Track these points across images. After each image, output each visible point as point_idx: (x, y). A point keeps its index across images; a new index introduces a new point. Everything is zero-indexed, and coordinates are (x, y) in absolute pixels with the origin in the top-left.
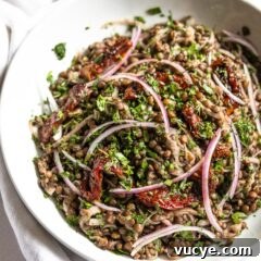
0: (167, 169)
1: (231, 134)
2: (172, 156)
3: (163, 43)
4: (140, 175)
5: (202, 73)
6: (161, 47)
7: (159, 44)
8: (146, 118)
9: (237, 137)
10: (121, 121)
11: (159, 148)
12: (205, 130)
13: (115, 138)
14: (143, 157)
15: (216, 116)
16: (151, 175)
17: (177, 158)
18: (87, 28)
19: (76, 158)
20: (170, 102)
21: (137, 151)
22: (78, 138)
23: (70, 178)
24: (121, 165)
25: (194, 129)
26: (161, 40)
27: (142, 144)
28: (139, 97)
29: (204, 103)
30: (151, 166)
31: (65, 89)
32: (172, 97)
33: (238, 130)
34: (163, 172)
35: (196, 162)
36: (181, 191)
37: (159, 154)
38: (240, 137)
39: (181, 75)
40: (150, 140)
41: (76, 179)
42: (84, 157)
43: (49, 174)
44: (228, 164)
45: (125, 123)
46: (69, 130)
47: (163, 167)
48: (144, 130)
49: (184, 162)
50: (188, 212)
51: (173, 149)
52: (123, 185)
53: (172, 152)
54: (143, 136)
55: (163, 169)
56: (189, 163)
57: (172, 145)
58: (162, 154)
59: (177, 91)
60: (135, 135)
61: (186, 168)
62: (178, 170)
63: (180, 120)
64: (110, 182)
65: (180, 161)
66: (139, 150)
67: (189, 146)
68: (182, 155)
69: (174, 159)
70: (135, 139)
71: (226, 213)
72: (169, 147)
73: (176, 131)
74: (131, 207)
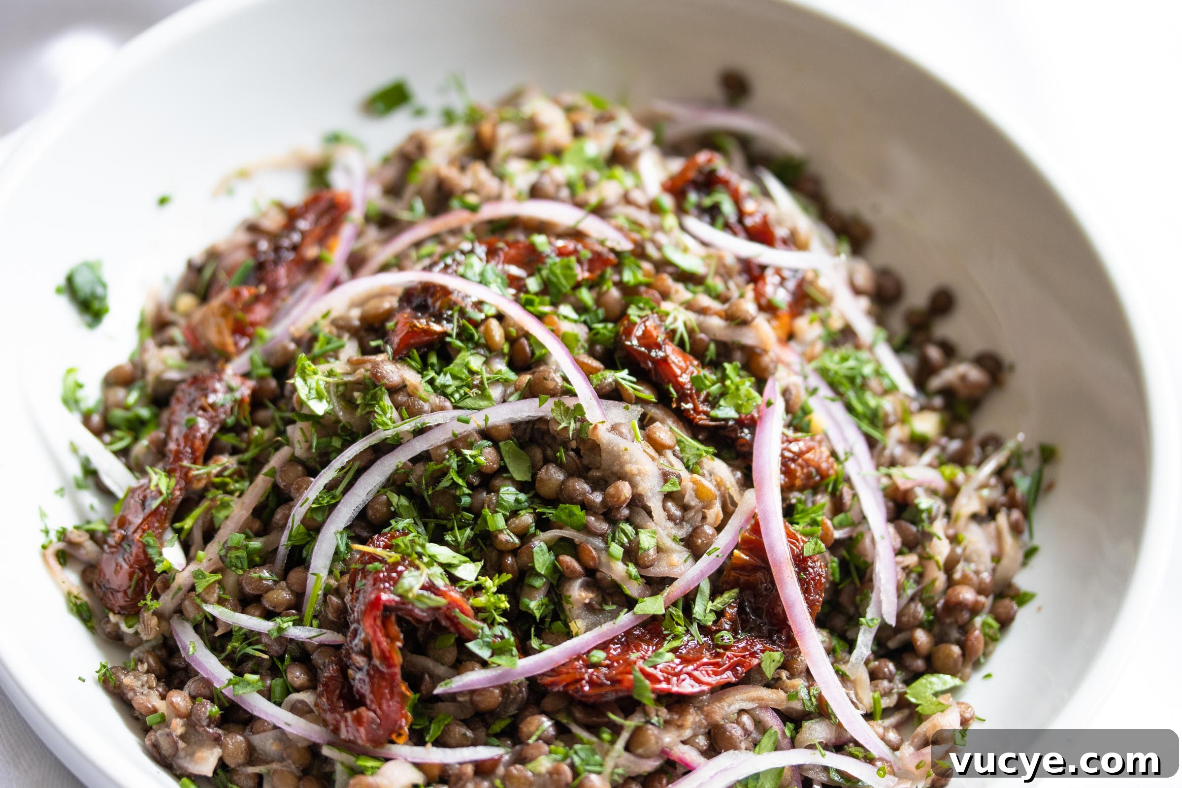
0: (632, 554)
1: (815, 404)
2: (637, 503)
3: (463, 168)
4: (535, 605)
5: (644, 217)
6: (465, 181)
7: (451, 173)
8: (496, 392)
9: (837, 408)
10: (409, 426)
11: (581, 486)
12: (723, 394)
13: (399, 501)
14: (525, 536)
15: (748, 338)
16: (578, 593)
17: (655, 504)
18: (163, 201)
19: (269, 615)
20: (566, 327)
21: (498, 521)
22: (256, 544)
23: (268, 694)
24: (454, 580)
25: (683, 396)
26: (452, 162)
27: (509, 494)
28: (447, 327)
29: (689, 306)
30: (567, 559)
31: (145, 412)
32: (566, 310)
33: (833, 386)
34: (619, 570)
35: (727, 514)
36: (704, 630)
37: (586, 506)
38: (850, 408)
39: (577, 235)
40: (534, 470)
41: (289, 689)
42: (298, 603)
43: (179, 699)
44: (838, 507)
45: (420, 432)
46: (209, 533)
47: (617, 550)
48: (502, 441)
49: (686, 518)
50: (753, 700)
51: (635, 471)
52: (485, 654)
53: (633, 485)
54: (502, 464)
55: (617, 559)
56: (704, 518)
57: (625, 457)
58: (597, 503)
59: (577, 286)
60: (475, 463)
61: (700, 541)
62: (673, 551)
63: (624, 374)
64: (429, 663)
65: (671, 518)
66: (504, 515)
67: (685, 460)
68: (674, 489)
69: (648, 509)
70: (476, 482)
71: (883, 692)
72: (616, 469)
73: (626, 408)
74: (537, 728)
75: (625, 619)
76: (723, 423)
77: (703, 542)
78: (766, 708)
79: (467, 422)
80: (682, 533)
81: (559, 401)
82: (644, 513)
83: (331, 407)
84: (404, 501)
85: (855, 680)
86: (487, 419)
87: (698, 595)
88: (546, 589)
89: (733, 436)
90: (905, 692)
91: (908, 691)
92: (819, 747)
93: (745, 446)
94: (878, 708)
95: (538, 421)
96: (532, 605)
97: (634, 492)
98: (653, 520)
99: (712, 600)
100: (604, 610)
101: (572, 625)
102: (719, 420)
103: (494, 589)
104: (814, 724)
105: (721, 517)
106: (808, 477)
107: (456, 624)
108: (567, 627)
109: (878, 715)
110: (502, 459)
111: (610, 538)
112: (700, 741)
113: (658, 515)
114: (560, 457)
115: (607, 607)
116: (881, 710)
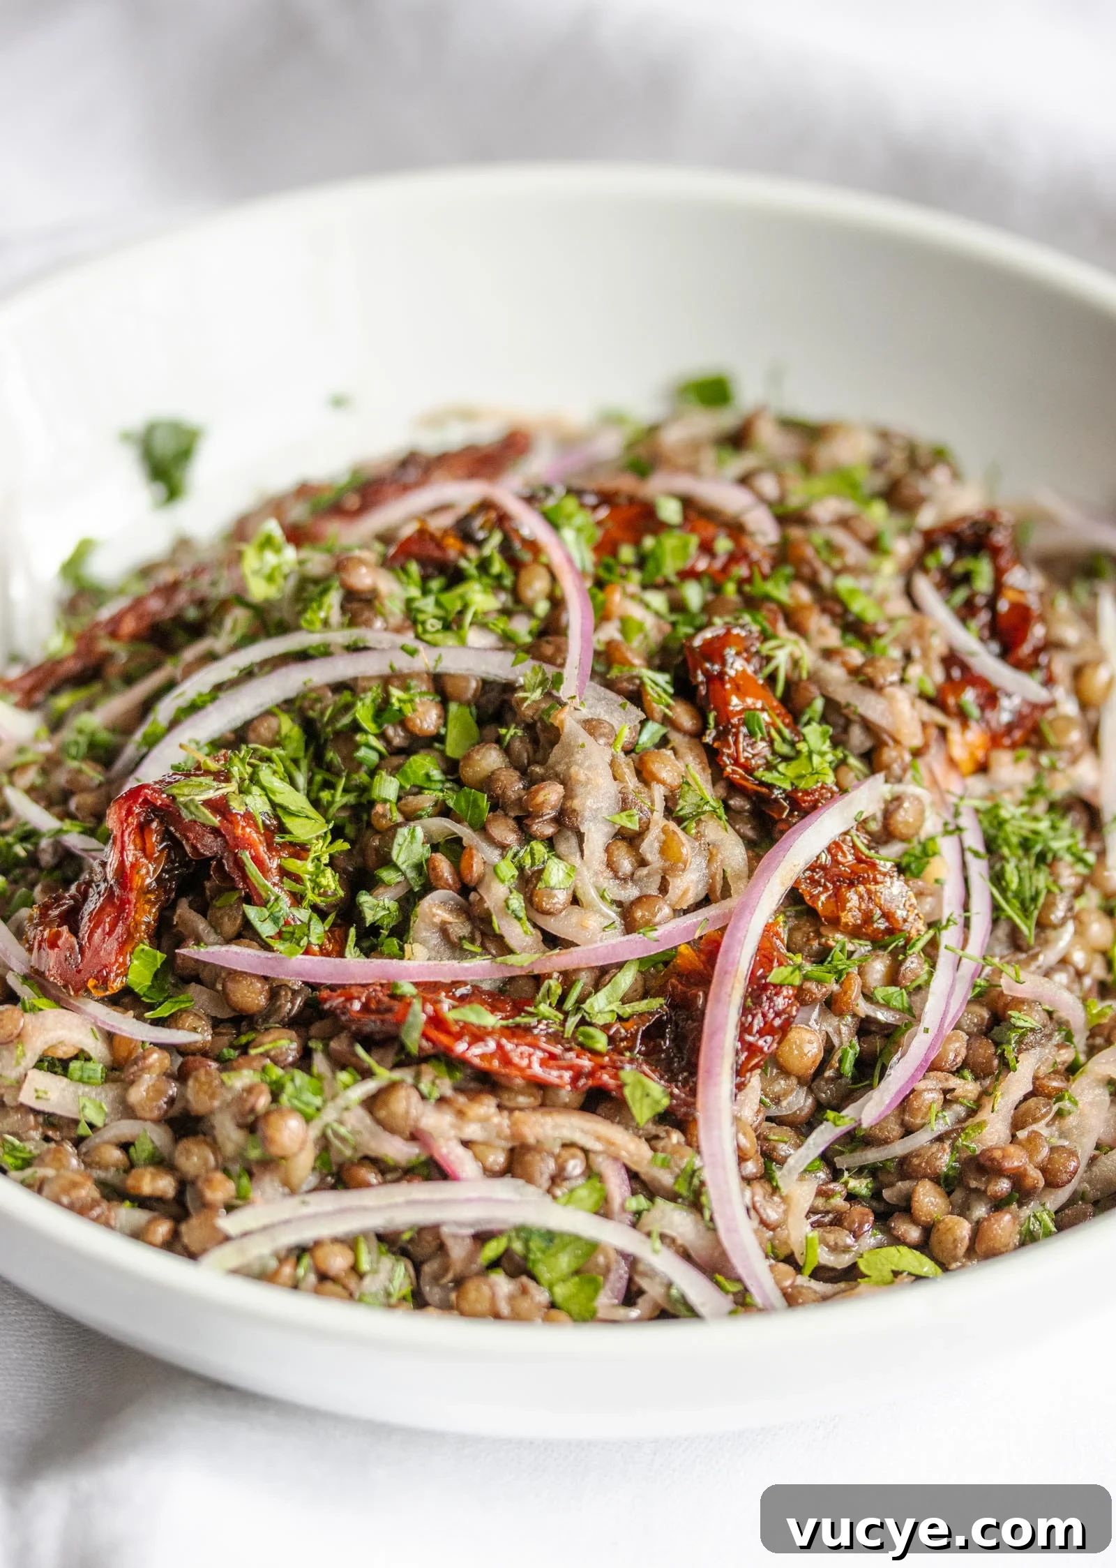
0: (528, 882)
1: (947, 847)
2: (565, 819)
4: (368, 900)
9: (978, 869)
10: (345, 636)
12: (789, 758)
14: (410, 816)
15: (871, 709)
16: (434, 908)
17: (597, 836)
19: (64, 815)
20: (637, 614)
21: (388, 789)
22: (108, 736)
27: (423, 764)
30: (444, 866)
32: (656, 599)
33: (991, 847)
34: (499, 895)
38: (997, 879)
45: (355, 648)
47: (507, 870)
48: (455, 703)
49: (635, 877)
50: (598, 1138)
51: (582, 777)
52: (266, 929)
53: (568, 795)
54: (443, 731)
55: (502, 882)
56: (663, 889)
57: (578, 756)
59: (689, 574)
60: (400, 710)
61: (639, 913)
62: (592, 908)
63: (663, 679)
64: (202, 925)
65: (610, 865)
66: (401, 787)
67: (678, 808)
68: (629, 825)
69: (580, 837)
70: (397, 741)
71: (832, 1243)
72: (560, 768)
73: (623, 706)
74: (274, 1041)
75: (477, 967)
76: (764, 790)
77: (643, 916)
78: (616, 1159)
79: (412, 653)
80: (617, 891)
81: (540, 666)
82: (574, 841)
83: (279, 595)
85: (787, 1196)
86: (438, 661)
87: (609, 986)
88: (400, 891)
89: (776, 816)
90: (861, 1256)
91: (865, 1256)
92: (655, 1235)
93: (782, 832)
94: (810, 1258)
95: (509, 687)
96: (365, 899)
97: (569, 804)
98: (582, 856)
99: (625, 1000)
100: (462, 949)
101: (407, 947)
102: (762, 784)
103: (325, 859)
104: (674, 1210)
105: (691, 899)
106: (868, 918)
107: (245, 877)
108: (402, 949)
109: (808, 1270)
110: (445, 725)
111: (510, 854)
112: (498, 1159)
113: (592, 853)
114: (505, 736)
115: (467, 946)
116: (815, 1264)
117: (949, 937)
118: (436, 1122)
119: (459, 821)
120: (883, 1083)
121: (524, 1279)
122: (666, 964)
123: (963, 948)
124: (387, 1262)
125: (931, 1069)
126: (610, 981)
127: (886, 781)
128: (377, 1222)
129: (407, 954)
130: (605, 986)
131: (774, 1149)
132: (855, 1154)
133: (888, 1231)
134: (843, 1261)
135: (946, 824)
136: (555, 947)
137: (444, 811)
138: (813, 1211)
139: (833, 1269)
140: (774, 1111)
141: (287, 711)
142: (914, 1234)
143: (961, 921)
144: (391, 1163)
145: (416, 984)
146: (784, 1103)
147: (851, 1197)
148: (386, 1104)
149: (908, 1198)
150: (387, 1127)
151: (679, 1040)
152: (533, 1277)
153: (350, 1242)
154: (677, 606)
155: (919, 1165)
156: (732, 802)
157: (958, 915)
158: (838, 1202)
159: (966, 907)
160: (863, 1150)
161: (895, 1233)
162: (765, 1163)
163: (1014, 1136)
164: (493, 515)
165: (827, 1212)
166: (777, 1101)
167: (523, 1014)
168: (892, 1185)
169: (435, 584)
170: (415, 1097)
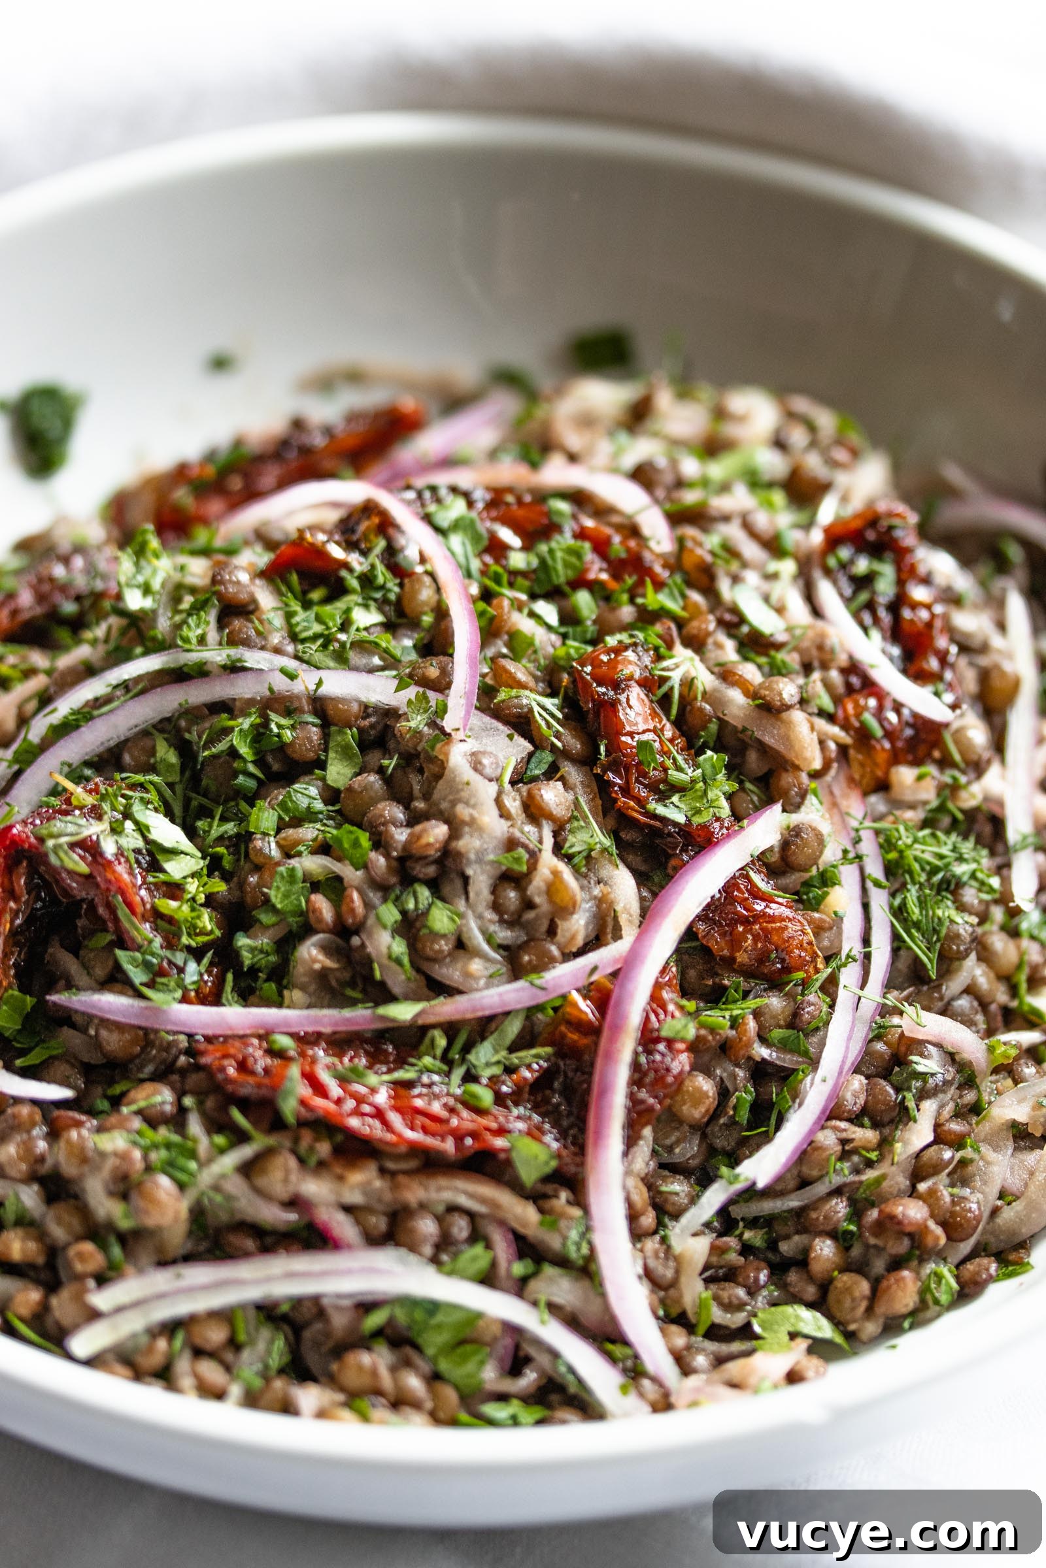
0: (411, 928)
1: (849, 875)
2: (449, 861)
4: (251, 945)
8: (361, 660)
9: (879, 900)
10: (217, 656)
11: (394, 813)
12: (686, 789)
13: (165, 753)
14: (289, 851)
16: (312, 952)
17: (481, 881)
21: (267, 821)
24: (155, 868)
25: (616, 764)
27: (305, 795)
28: (356, 560)
30: (322, 904)
32: (546, 608)
34: (383, 942)
35: (595, 942)
45: (232, 668)
47: (390, 914)
48: (336, 725)
49: (522, 920)
50: (483, 1200)
51: (469, 818)
52: (138, 977)
53: (454, 836)
54: (321, 755)
55: (385, 927)
56: (552, 931)
57: (463, 794)
58: (397, 841)
59: (580, 582)
60: (279, 736)
61: (526, 958)
62: (477, 953)
63: (552, 703)
64: (73, 966)
65: (496, 907)
66: (280, 818)
67: (567, 845)
68: (516, 867)
69: (466, 880)
70: (276, 767)
71: (726, 1301)
72: (444, 805)
73: (510, 737)
74: (148, 1097)
75: (358, 1016)
76: (657, 824)
77: (530, 961)
78: (502, 1223)
79: (292, 677)
80: (504, 935)
81: (424, 693)
82: (458, 883)
83: (155, 606)
84: (173, 758)
85: (680, 1254)
86: (320, 684)
87: (495, 1035)
88: (279, 932)
89: (670, 851)
90: (755, 1315)
91: (760, 1314)
92: (542, 1304)
93: (677, 869)
94: (703, 1317)
95: (390, 714)
96: (242, 941)
97: (454, 844)
98: (467, 899)
99: (512, 1049)
100: (343, 995)
101: (286, 993)
102: (655, 817)
103: (201, 898)
104: (561, 1276)
105: (580, 941)
106: (763, 957)
107: (116, 920)
108: (281, 995)
109: (702, 1329)
110: (326, 750)
111: (393, 896)
112: (379, 1223)
113: (478, 894)
114: (388, 767)
115: (350, 992)
116: (709, 1323)
117: (849, 976)
118: (315, 1188)
119: (339, 859)
120: (779, 1134)
121: (409, 1350)
122: (555, 1009)
123: (862, 988)
124: (265, 1333)
125: (829, 1118)
126: (496, 1029)
127: (784, 810)
128: (254, 1293)
129: (287, 1001)
130: (492, 1033)
131: (666, 1201)
132: (749, 1204)
133: (783, 1286)
134: (735, 1320)
135: (845, 852)
136: (438, 995)
137: (324, 849)
138: (706, 1267)
139: (726, 1328)
140: (666, 1158)
141: (162, 731)
142: (811, 1292)
143: (860, 957)
144: (268, 1227)
145: (294, 1036)
146: (677, 1151)
147: (746, 1250)
148: (263, 1171)
149: (806, 1251)
150: (263, 1194)
151: (568, 1092)
152: (417, 1348)
153: (225, 1316)
154: (569, 618)
155: (817, 1219)
156: (623, 835)
157: (857, 950)
158: (733, 1257)
159: (866, 941)
160: (759, 1201)
161: (792, 1289)
162: (657, 1218)
163: (914, 1187)
164: (376, 520)
165: (721, 1267)
166: (670, 1149)
167: (407, 1067)
168: (787, 1237)
169: (316, 595)
170: (293, 1163)
